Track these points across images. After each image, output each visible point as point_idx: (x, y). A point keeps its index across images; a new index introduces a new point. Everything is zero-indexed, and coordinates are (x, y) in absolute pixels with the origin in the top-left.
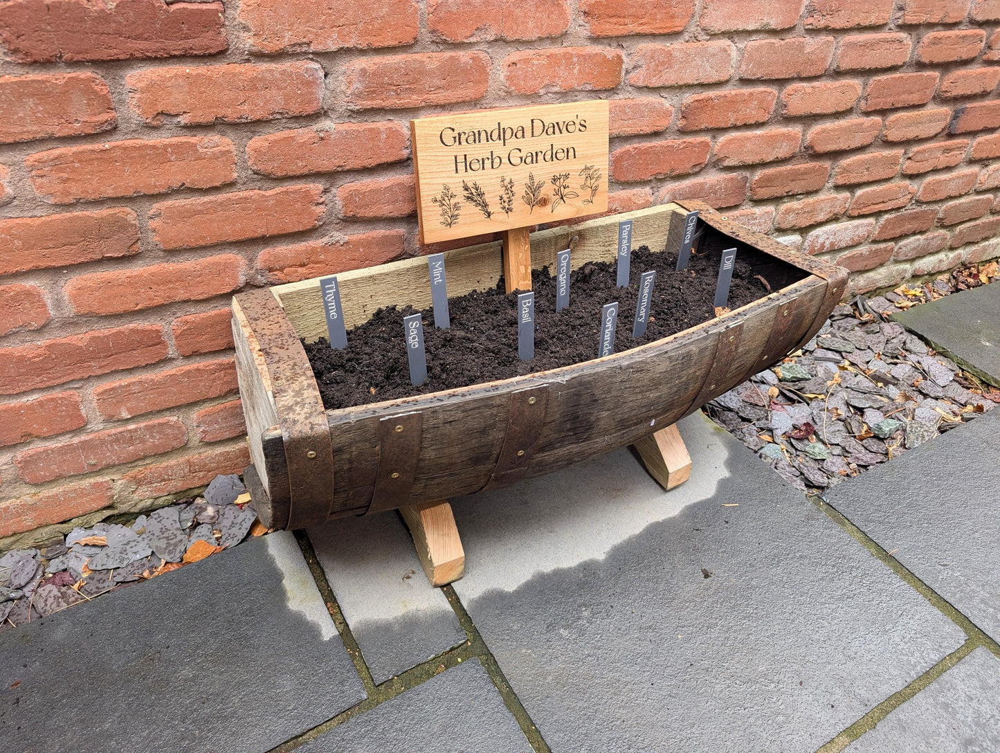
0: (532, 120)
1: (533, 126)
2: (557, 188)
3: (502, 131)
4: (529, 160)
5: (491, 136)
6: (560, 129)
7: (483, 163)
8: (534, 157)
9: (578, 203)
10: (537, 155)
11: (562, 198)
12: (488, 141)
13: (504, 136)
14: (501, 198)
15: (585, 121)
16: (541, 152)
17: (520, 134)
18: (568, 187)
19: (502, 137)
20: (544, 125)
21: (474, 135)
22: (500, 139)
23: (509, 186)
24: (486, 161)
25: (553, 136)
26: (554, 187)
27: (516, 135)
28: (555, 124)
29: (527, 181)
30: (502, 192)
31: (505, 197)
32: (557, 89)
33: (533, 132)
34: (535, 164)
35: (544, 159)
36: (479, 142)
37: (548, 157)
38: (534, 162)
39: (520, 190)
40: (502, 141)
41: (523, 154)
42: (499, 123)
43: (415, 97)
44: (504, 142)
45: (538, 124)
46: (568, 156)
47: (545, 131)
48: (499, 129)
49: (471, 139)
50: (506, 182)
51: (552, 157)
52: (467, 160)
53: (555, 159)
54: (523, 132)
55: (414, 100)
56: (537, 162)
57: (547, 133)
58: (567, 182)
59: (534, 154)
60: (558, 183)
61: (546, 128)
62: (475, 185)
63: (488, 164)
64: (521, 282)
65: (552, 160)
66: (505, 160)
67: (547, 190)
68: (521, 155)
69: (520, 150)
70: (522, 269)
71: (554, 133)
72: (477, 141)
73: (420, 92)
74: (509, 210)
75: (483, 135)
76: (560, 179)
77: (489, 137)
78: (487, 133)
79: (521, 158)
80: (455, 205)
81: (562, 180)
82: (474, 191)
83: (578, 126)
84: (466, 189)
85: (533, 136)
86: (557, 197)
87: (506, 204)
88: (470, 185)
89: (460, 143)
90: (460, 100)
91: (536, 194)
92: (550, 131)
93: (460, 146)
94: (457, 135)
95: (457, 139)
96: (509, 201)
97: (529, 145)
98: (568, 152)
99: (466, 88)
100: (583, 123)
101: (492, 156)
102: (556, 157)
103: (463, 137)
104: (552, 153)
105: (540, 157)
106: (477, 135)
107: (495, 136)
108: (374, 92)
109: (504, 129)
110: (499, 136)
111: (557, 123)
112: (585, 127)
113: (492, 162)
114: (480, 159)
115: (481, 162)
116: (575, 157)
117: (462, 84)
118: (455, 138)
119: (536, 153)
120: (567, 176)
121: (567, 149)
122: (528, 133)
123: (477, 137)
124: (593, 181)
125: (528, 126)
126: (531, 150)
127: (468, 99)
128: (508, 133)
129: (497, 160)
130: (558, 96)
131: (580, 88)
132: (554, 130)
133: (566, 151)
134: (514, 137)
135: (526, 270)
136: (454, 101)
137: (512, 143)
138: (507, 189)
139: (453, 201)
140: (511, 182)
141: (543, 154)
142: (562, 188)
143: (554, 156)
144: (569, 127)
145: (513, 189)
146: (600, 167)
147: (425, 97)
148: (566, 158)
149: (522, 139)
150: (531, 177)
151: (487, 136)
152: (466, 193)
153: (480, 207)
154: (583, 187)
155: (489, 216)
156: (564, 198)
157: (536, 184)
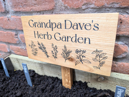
0: (65, 20)
1: (65, 23)
2: (78, 56)
3: (51, 24)
4: (64, 39)
5: (47, 25)
6: (81, 27)
7: (44, 36)
8: (67, 39)
9: (91, 66)
10: (68, 38)
11: (81, 61)
12: (45, 27)
13: (52, 26)
14: (52, 52)
15: (98, 25)
16: (70, 37)
17: (59, 26)
18: (85, 57)
19: (51, 27)
20: (71, 24)
21: (40, 24)
22: (50, 27)
23: (55, 48)
24: (45, 35)
25: (76, 30)
26: (77, 54)
27: (57, 27)
28: (78, 24)
29: (63, 48)
30: (52, 49)
31: (54, 52)
32: (92, 6)
33: (66, 27)
34: (67, 42)
35: (72, 40)
36: (42, 27)
37: (74, 40)
38: (67, 41)
39: (60, 51)
40: (51, 28)
41: (61, 36)
42: (50, 20)
43: (28, 8)
44: (52, 29)
45: (68, 22)
46: (85, 42)
47: (72, 27)
48: (50, 23)
49: (39, 25)
50: (54, 46)
51: (76, 40)
52: (39, 34)
53: (77, 42)
54: (61, 26)
55: (28, 9)
56: (68, 41)
57: (73, 28)
58: (84, 54)
59: (67, 37)
60: (79, 53)
61: (73, 25)
62: (42, 44)
63: (46, 37)
64: (66, 84)
65: (76, 42)
66: (53, 37)
67: (73, 55)
68: (60, 36)
69: (60, 34)
70: (67, 80)
71: (77, 28)
72: (41, 27)
73: (29, 6)
74: (56, 57)
75: (43, 24)
76: (80, 52)
77: (46, 26)
78: (45, 24)
79: (60, 38)
80: (36, 49)
81: (81, 53)
82: (42, 46)
83: (93, 27)
84: (39, 44)
85: (66, 28)
86: (78, 59)
87: (54, 55)
88: (40, 43)
89: (35, 27)
90: (44, 10)
91: (67, 55)
92: (75, 27)
93: (35, 28)
94: (34, 23)
95: (34, 25)
96: (56, 54)
97: (64, 32)
98: (85, 40)
99: (46, 5)
100: (96, 25)
101: (48, 34)
102: (78, 41)
103: (36, 25)
104: (76, 39)
105: (70, 39)
106: (41, 24)
107: (48, 25)
108: (15, 5)
109: (52, 23)
110: (50, 26)
111: (80, 24)
112: (98, 28)
113: (48, 37)
114: (43, 34)
115: (43, 36)
116: (90, 43)
117: (43, 3)
118: (33, 24)
119: (68, 37)
120: (84, 52)
121: (85, 38)
122: (63, 26)
123: (41, 25)
124: (101, 59)
125: (63, 23)
126: (65, 35)
127: (47, 9)
128: (54, 26)
129: (50, 36)
130: (95, 10)
131: (110, 6)
132: (77, 27)
133: (84, 39)
134: (56, 27)
135: (68, 81)
136: (42, 10)
137: (56, 30)
138: (54, 49)
139: (35, 47)
140: (56, 47)
141: (71, 38)
142: (81, 56)
143: (77, 40)
144: (86, 27)
145: (57, 50)
146: (106, 53)
147: (31, 8)
148: (84, 42)
149: (60, 29)
150: (65, 47)
151: (45, 25)
152: (39, 46)
153: (44, 53)
154: (94, 60)
155: (48, 57)
156: (82, 61)
157: (67, 51)
